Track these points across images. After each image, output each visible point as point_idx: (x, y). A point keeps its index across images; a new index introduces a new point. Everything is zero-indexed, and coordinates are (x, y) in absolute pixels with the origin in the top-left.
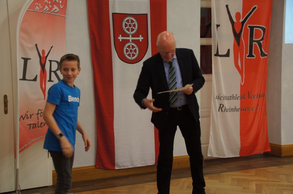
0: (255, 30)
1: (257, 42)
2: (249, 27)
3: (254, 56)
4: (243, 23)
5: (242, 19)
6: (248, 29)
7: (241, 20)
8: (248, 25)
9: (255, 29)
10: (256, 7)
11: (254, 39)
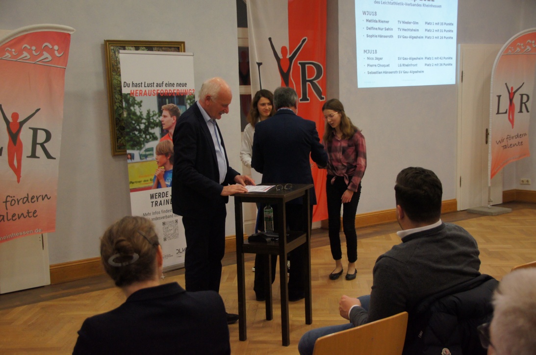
0: (308, 67)
1: (311, 81)
2: (300, 63)
3: (308, 100)
4: (291, 59)
5: (290, 54)
6: (299, 67)
7: (288, 56)
8: (299, 62)
9: (307, 65)
10: (305, 39)
11: (307, 79)
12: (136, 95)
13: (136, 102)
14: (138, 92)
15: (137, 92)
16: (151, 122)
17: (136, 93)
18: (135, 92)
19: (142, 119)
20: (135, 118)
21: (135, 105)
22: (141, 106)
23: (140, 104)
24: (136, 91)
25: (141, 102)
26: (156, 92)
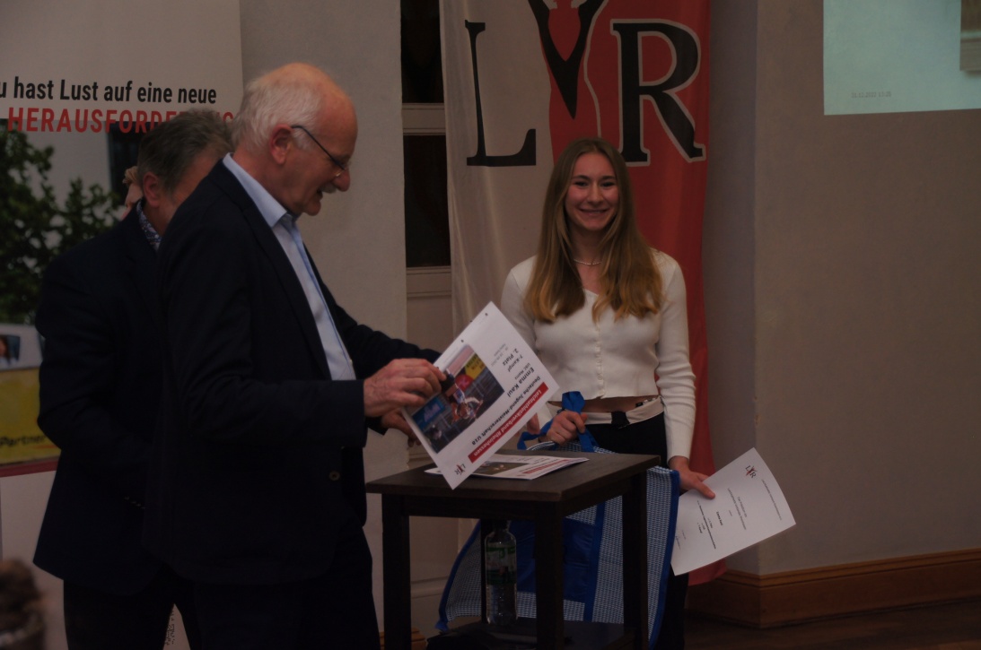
1: (657, 92)
2: (617, 27)
3: (643, 157)
4: (586, 12)
6: (615, 38)
8: (612, 21)
11: (642, 83)
12: (29, 128)
13: (30, 152)
14: (39, 115)
15: (34, 115)
16: (85, 225)
17: (30, 119)
18: (25, 117)
19: (53, 213)
20: (24, 208)
21: (27, 164)
22: (48, 167)
23: (43, 160)
24: (30, 110)
25: (50, 151)
26: (103, 119)
